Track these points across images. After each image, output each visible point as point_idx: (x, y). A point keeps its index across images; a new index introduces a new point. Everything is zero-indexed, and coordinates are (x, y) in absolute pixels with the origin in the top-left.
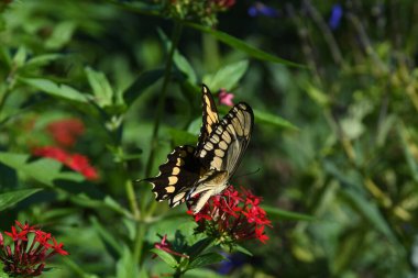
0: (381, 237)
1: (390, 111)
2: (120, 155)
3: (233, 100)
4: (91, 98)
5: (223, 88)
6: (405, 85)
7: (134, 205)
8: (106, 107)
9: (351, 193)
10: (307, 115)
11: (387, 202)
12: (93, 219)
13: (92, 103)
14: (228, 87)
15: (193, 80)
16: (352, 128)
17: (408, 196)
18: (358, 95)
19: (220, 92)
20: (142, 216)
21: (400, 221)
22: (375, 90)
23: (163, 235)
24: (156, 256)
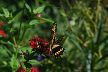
0: (80, 51)
1: (82, 18)
2: (11, 30)
3: (41, 16)
4: (4, 15)
5: (38, 13)
6: (86, 12)
7: (15, 43)
8: (8, 18)
9: (72, 40)
10: (62, 20)
11: (82, 42)
12: (5, 47)
13: (4, 17)
14: (39, 12)
15: (30, 11)
16: (73, 23)
17: (87, 40)
18: (74, 15)
19: (37, 14)
20: (17, 46)
21: (85, 47)
22: (78, 13)
23: (23, 51)
24: (21, 57)
